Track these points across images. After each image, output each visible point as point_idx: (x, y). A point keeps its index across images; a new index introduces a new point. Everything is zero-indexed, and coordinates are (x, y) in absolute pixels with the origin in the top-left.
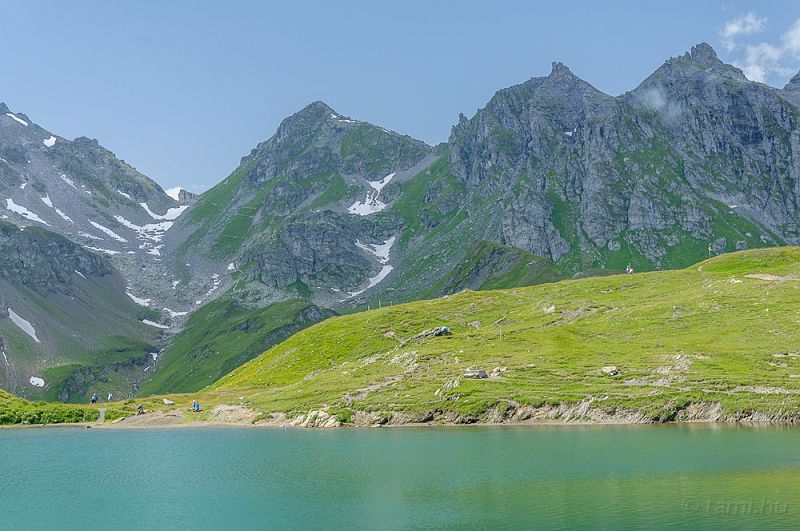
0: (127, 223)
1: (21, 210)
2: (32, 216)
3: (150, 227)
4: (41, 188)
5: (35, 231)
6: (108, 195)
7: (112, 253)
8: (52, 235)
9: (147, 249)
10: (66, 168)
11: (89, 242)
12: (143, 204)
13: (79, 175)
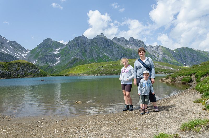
1: (4, 51)
2: (6, 52)
4: (7, 48)
5: (7, 54)
6: (17, 49)
7: (18, 58)
8: (9, 55)
10: (11, 45)
12: (23, 51)
13: (13, 46)
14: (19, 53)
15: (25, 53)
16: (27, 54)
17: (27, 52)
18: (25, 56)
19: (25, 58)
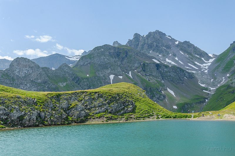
0: (198, 64)
1: (170, 61)
2: (173, 63)
3: (204, 65)
4: (175, 55)
5: (174, 67)
6: (193, 56)
7: (194, 72)
8: (178, 68)
9: (204, 71)
10: (181, 50)
11: (188, 69)
12: (203, 59)
13: (185, 51)
14: (196, 63)
15: (206, 62)
16: (209, 64)
17: (211, 61)
18: (206, 68)
19: (206, 71)
